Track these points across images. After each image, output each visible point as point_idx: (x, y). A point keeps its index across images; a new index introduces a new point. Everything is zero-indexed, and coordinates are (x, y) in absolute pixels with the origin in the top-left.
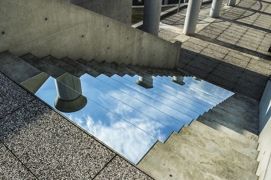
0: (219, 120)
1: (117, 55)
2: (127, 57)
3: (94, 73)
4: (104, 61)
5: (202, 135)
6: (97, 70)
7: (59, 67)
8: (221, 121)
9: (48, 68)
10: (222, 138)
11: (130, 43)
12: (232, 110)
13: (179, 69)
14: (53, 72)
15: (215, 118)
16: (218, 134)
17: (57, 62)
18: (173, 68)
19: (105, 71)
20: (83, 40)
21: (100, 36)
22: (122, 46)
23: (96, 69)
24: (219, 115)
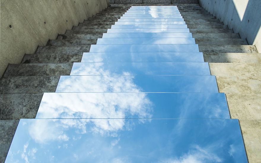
0: (215, 47)
1: (57, 25)
2: (67, 21)
3: (62, 67)
4: (49, 40)
5: (238, 78)
6: (58, 59)
7: (17, 87)
8: (217, 47)
9: (11, 103)
10: (245, 68)
11: (62, 3)
12: (201, 27)
13: (112, 5)
14: (24, 104)
15: (211, 47)
16: (239, 66)
17: (8, 82)
18: (107, 6)
19: (68, 56)
20: (14, 31)
21: (28, 14)
22: (56, 12)
23: (55, 58)
24: (206, 41)
